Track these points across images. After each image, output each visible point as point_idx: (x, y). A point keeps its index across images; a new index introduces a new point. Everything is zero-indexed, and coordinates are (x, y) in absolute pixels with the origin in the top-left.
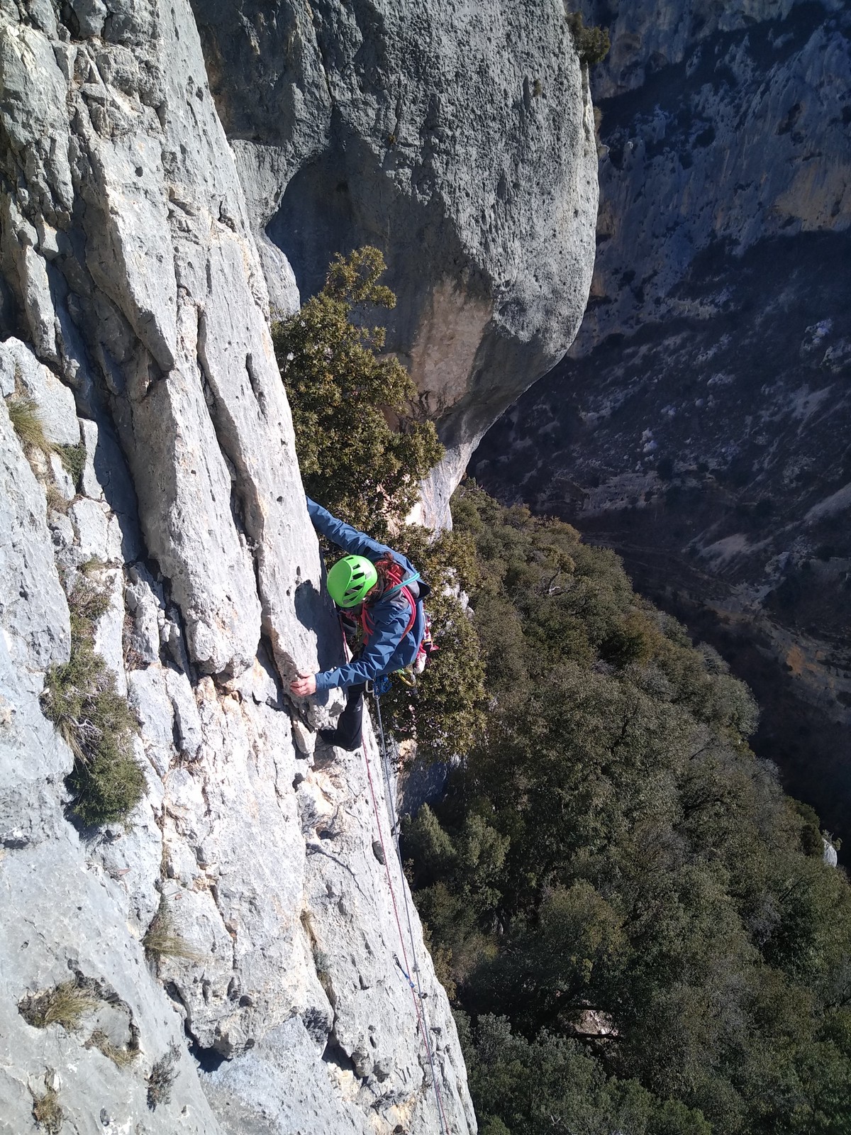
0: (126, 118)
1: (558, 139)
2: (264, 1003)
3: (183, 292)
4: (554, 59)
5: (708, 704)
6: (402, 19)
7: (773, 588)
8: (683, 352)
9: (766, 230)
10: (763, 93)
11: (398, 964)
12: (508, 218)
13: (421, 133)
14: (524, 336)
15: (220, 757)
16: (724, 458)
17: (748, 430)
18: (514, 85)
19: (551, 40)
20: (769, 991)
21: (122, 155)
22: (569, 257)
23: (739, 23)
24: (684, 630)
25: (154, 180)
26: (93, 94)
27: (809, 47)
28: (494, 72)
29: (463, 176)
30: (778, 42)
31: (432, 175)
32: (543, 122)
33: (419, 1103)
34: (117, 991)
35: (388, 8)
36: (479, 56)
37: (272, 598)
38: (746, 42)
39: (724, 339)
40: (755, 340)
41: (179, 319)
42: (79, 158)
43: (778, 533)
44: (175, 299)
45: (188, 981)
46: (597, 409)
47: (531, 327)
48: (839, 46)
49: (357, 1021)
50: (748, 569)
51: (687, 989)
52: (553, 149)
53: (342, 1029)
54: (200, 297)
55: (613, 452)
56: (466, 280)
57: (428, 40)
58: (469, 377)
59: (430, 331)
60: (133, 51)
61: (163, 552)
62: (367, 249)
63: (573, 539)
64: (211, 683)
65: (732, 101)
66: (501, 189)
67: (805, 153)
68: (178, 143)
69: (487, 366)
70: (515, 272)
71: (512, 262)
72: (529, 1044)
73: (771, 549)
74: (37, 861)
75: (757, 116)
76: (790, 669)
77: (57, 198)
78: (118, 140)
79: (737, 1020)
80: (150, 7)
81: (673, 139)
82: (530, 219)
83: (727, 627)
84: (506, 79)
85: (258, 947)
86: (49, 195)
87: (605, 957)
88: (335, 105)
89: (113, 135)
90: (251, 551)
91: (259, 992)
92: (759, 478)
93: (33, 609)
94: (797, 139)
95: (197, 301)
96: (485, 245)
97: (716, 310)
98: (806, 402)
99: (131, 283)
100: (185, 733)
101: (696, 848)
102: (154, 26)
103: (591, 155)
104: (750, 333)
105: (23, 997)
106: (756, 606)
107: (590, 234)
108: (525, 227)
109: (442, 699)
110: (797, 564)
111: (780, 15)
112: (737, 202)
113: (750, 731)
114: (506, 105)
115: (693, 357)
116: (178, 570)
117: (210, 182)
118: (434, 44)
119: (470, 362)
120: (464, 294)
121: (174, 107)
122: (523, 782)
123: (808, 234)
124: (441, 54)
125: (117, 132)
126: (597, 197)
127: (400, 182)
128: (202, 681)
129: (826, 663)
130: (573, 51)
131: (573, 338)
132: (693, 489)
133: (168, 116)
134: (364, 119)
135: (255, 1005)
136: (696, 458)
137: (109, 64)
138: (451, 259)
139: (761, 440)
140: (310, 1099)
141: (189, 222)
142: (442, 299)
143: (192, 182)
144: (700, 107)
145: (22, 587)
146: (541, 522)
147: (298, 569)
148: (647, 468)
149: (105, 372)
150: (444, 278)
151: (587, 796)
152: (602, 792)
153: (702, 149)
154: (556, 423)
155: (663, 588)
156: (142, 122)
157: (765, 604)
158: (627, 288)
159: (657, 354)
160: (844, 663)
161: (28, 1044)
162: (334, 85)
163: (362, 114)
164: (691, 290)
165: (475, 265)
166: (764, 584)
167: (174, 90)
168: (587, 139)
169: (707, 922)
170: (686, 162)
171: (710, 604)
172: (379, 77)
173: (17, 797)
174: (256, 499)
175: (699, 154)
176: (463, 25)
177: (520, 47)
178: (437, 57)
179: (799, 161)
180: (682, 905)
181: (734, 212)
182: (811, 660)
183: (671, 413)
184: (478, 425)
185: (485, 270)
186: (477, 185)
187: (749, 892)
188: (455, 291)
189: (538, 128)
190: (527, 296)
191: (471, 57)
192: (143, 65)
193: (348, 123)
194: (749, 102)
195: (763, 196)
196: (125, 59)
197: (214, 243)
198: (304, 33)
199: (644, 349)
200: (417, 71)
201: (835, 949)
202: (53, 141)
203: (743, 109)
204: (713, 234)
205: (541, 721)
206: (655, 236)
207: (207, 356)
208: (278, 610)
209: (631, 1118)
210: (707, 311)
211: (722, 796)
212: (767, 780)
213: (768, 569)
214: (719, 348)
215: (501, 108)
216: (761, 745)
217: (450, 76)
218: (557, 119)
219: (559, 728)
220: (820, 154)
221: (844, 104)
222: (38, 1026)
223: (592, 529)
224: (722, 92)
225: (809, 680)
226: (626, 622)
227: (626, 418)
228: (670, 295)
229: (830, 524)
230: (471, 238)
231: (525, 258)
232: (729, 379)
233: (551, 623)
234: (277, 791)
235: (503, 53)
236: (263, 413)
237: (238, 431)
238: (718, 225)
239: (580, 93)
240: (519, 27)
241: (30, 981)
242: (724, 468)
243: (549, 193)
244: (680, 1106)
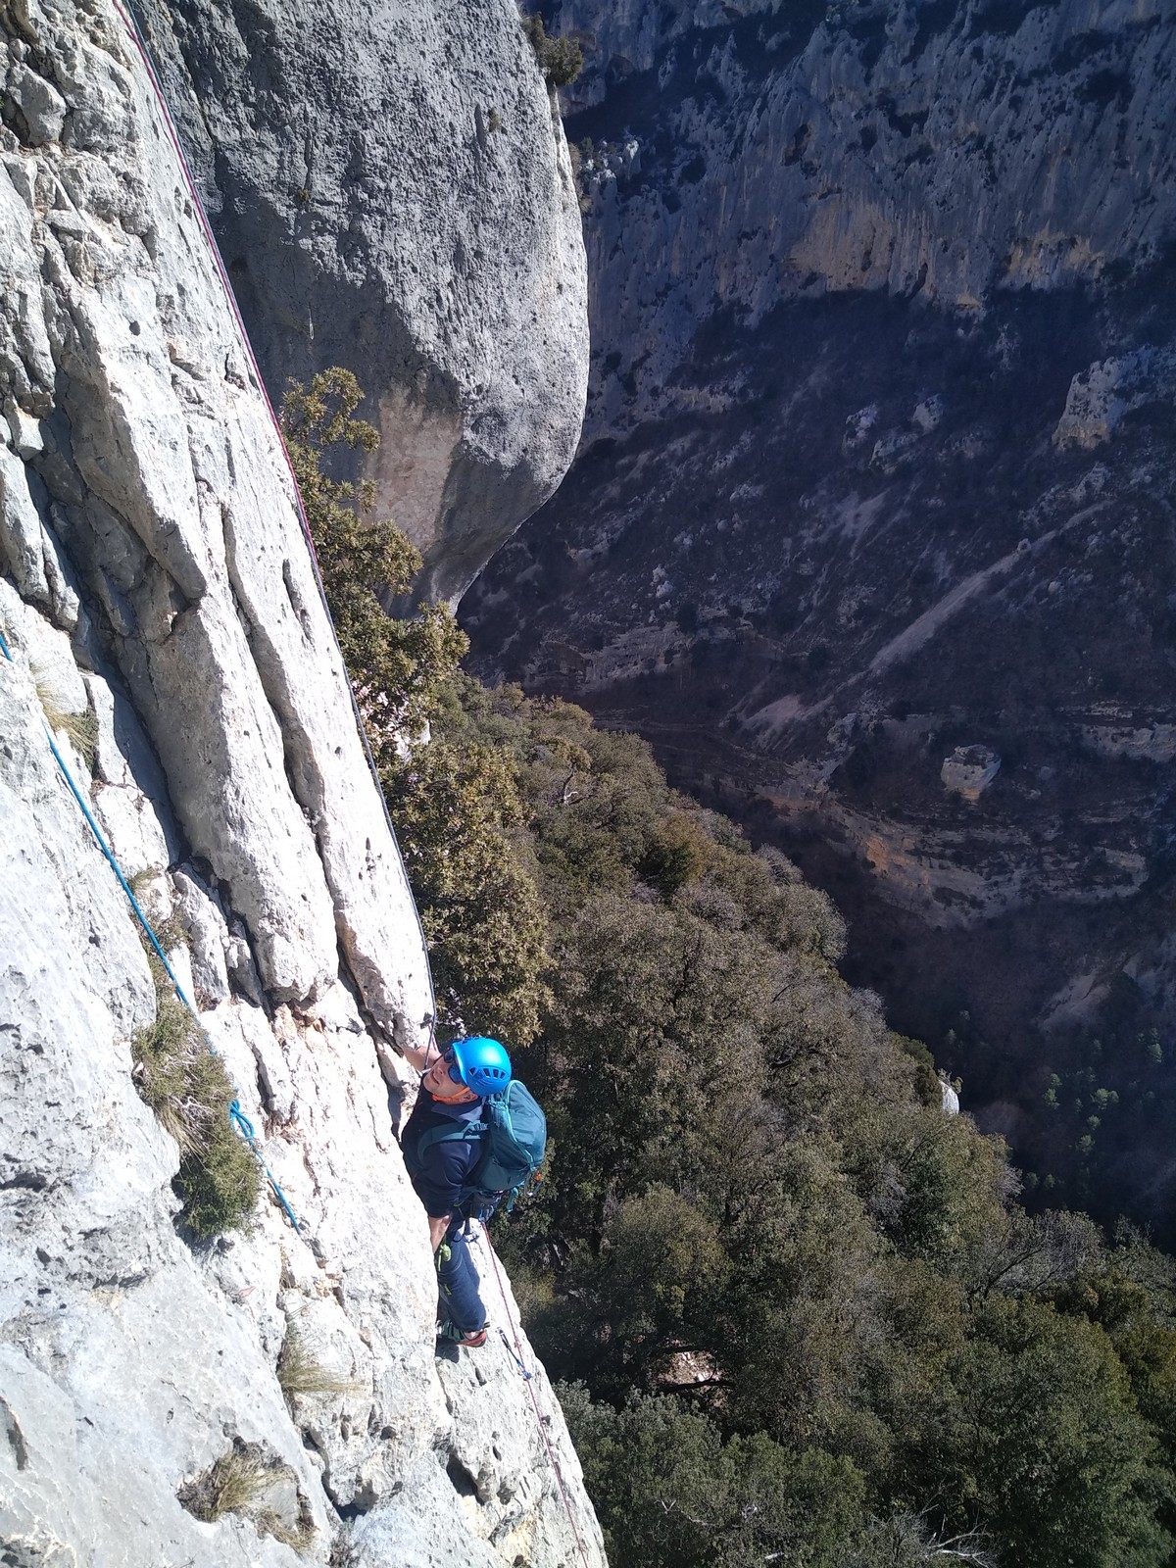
0: (110, 255)
1: (528, 189)
2: (410, 1432)
3: (204, 487)
4: (512, 80)
5: (782, 926)
6: (300, 25)
7: (840, 762)
8: (694, 458)
9: (783, 292)
10: (760, 111)
11: (507, 1345)
12: (472, 299)
13: (343, 185)
14: (508, 459)
15: (318, 1113)
16: (760, 597)
17: (788, 557)
18: (462, 117)
19: (505, 53)
20: (908, 1287)
21: (113, 306)
22: (557, 349)
23: (720, 18)
24: (739, 831)
25: (153, 339)
26: (66, 225)
27: (810, 50)
28: (433, 99)
29: (405, 244)
30: (772, 43)
31: (365, 245)
32: (505, 166)
33: (539, 1522)
34: (281, 1453)
35: (279, 9)
36: (411, 78)
37: (343, 886)
38: (731, 42)
39: (746, 438)
40: (784, 437)
41: (204, 525)
42: (58, 317)
43: (839, 689)
44: (196, 498)
45: (326, 1421)
46: (590, 544)
47: (515, 446)
48: (848, 49)
49: (480, 1429)
50: (806, 741)
51: (810, 1304)
52: (522, 203)
53: (463, 1444)
54: (222, 492)
55: (616, 601)
56: (422, 387)
57: (340, 55)
58: (438, 520)
59: (379, 460)
60: (105, 159)
61: (219, 847)
62: (336, 372)
63: (584, 724)
64: (288, 1012)
65: (723, 121)
66: (458, 258)
67: (821, 189)
68: (174, 282)
69: (461, 503)
70: (488, 373)
71: (483, 360)
72: (618, 1412)
73: (833, 711)
74: (157, 1298)
75: (757, 141)
76: (873, 865)
77: (34, 375)
78: (103, 285)
79: (875, 1332)
80: (122, 99)
81: (652, 173)
82: (500, 299)
83: (787, 819)
84: (452, 110)
85: (398, 1358)
86: (23, 372)
87: (699, 1280)
88: (217, 148)
89: (96, 280)
90: (311, 825)
91: (403, 1418)
92: (809, 619)
93: (108, 957)
94: (809, 170)
95: (222, 498)
96: (445, 338)
97: (731, 400)
98: (857, 515)
99: (148, 485)
100: (275, 1089)
101: (791, 1121)
102: (130, 124)
103: (571, 209)
104: (778, 428)
105: (180, 1484)
106: (821, 788)
107: (580, 315)
108: (495, 310)
109: (497, 975)
110: (867, 729)
111: (770, 7)
112: (743, 256)
113: (837, 954)
114: (454, 144)
115: (709, 465)
116: (241, 870)
117: (215, 330)
118: (349, 61)
119: (437, 499)
120: (421, 407)
121: (165, 232)
122: (561, 1062)
123: (835, 294)
124: (360, 75)
125: (101, 276)
126: (585, 266)
127: (321, 255)
128: (278, 1013)
129: (916, 853)
130: (535, 69)
131: (571, 457)
132: (725, 642)
133: (160, 247)
134: (261, 168)
135: (399, 1436)
136: (725, 600)
137: (81, 182)
138: (399, 359)
139: (806, 569)
140: (460, 1545)
141: (200, 390)
142: (392, 415)
143: (196, 334)
144: (682, 130)
145: (92, 930)
146: (539, 705)
147: (368, 841)
148: (663, 618)
149: (109, 606)
150: (392, 386)
151: (649, 1070)
152: (669, 1062)
153: (691, 186)
154: (537, 567)
155: (700, 777)
156: (128, 258)
157: (832, 785)
158: (612, 377)
159: (661, 464)
160: (937, 850)
161: (205, 1546)
162: (216, 120)
163: (258, 161)
164: (698, 376)
165: (434, 367)
166: (827, 758)
167: (162, 210)
168: (565, 187)
169: (821, 1214)
170: (672, 204)
171: (762, 791)
172: (277, 108)
173: (136, 1218)
174: (311, 756)
175: (688, 192)
176: (386, 33)
177: (465, 64)
178: (355, 79)
179: (815, 199)
180: (788, 1196)
181: (741, 269)
182: (897, 851)
183: (688, 541)
184: (453, 583)
185: (447, 372)
186: (426, 256)
187: (863, 1162)
188: (409, 402)
189: (499, 175)
190: (506, 405)
191: (401, 78)
192: (121, 179)
193: (239, 174)
194: (744, 122)
195: (775, 246)
196: (98, 173)
197: (231, 417)
198: (162, 45)
199: (643, 458)
200: (329, 100)
201: (973, 1220)
202: (23, 296)
203: (737, 132)
204: (716, 299)
205: (578, 977)
206: (642, 304)
207: (240, 571)
208: (351, 901)
209: (764, 1483)
210: (719, 402)
211: (818, 1045)
212: (868, 1015)
213: (831, 738)
214: (741, 451)
215: (448, 149)
216: (852, 971)
217: (375, 106)
218: (523, 161)
219: (602, 985)
220: (839, 190)
221: (861, 125)
222: (209, 1520)
223: (605, 705)
224: (708, 108)
225: (897, 877)
226: (667, 829)
227: (630, 552)
228: (670, 382)
229: (903, 672)
230: (424, 329)
231: (499, 353)
232: (756, 491)
233: (572, 841)
234: (378, 1144)
235: (443, 72)
236: (308, 637)
237: (285, 667)
238: (722, 286)
239: (550, 126)
240: (460, 37)
241: (185, 1462)
242: (763, 609)
243: (523, 263)
244: (823, 1458)
